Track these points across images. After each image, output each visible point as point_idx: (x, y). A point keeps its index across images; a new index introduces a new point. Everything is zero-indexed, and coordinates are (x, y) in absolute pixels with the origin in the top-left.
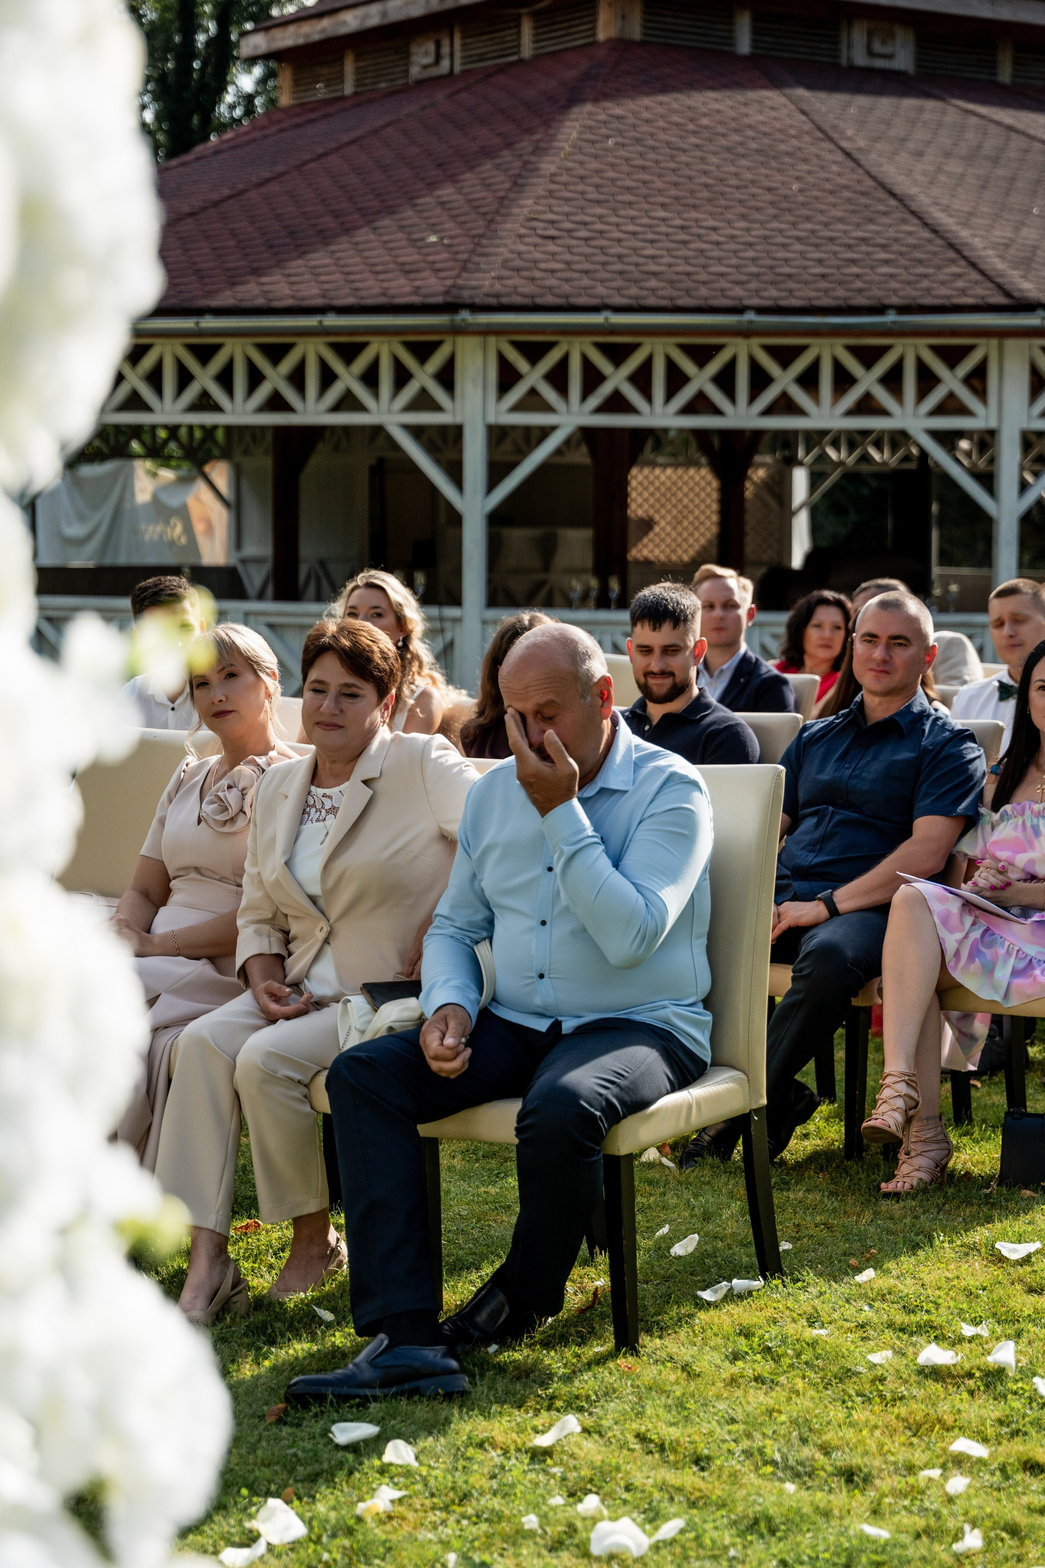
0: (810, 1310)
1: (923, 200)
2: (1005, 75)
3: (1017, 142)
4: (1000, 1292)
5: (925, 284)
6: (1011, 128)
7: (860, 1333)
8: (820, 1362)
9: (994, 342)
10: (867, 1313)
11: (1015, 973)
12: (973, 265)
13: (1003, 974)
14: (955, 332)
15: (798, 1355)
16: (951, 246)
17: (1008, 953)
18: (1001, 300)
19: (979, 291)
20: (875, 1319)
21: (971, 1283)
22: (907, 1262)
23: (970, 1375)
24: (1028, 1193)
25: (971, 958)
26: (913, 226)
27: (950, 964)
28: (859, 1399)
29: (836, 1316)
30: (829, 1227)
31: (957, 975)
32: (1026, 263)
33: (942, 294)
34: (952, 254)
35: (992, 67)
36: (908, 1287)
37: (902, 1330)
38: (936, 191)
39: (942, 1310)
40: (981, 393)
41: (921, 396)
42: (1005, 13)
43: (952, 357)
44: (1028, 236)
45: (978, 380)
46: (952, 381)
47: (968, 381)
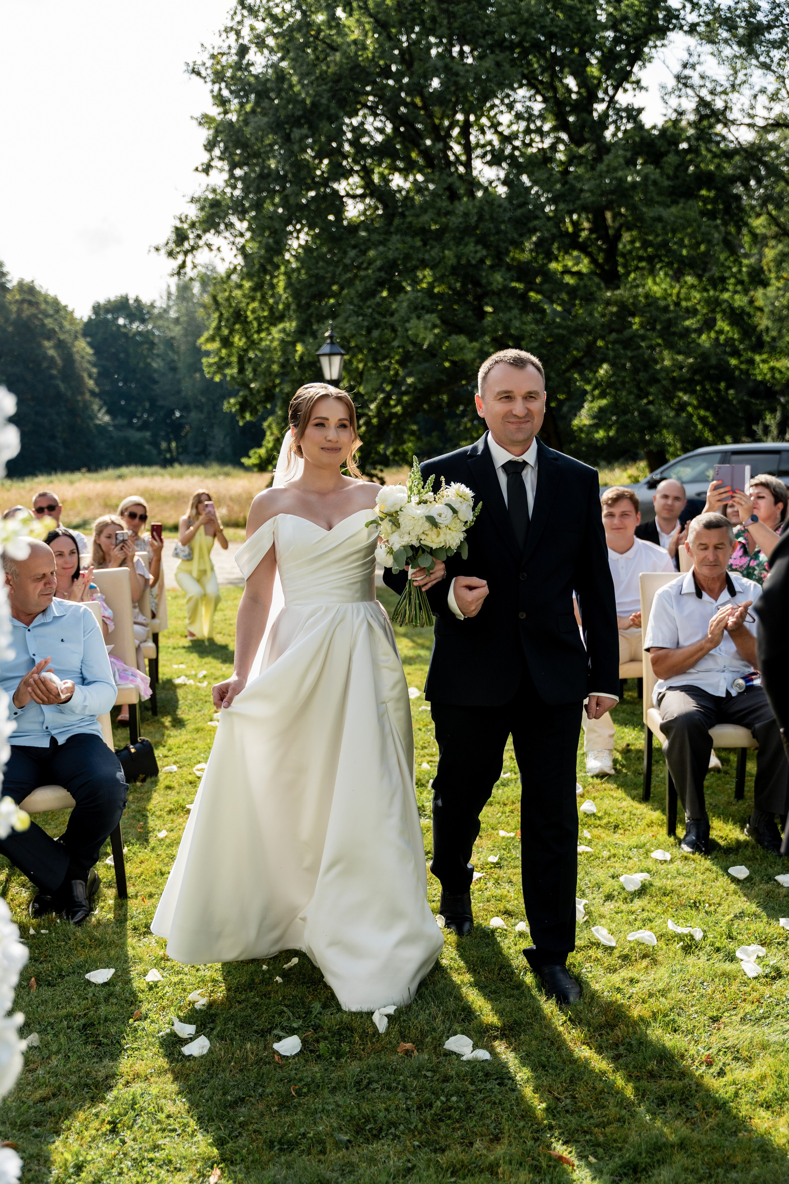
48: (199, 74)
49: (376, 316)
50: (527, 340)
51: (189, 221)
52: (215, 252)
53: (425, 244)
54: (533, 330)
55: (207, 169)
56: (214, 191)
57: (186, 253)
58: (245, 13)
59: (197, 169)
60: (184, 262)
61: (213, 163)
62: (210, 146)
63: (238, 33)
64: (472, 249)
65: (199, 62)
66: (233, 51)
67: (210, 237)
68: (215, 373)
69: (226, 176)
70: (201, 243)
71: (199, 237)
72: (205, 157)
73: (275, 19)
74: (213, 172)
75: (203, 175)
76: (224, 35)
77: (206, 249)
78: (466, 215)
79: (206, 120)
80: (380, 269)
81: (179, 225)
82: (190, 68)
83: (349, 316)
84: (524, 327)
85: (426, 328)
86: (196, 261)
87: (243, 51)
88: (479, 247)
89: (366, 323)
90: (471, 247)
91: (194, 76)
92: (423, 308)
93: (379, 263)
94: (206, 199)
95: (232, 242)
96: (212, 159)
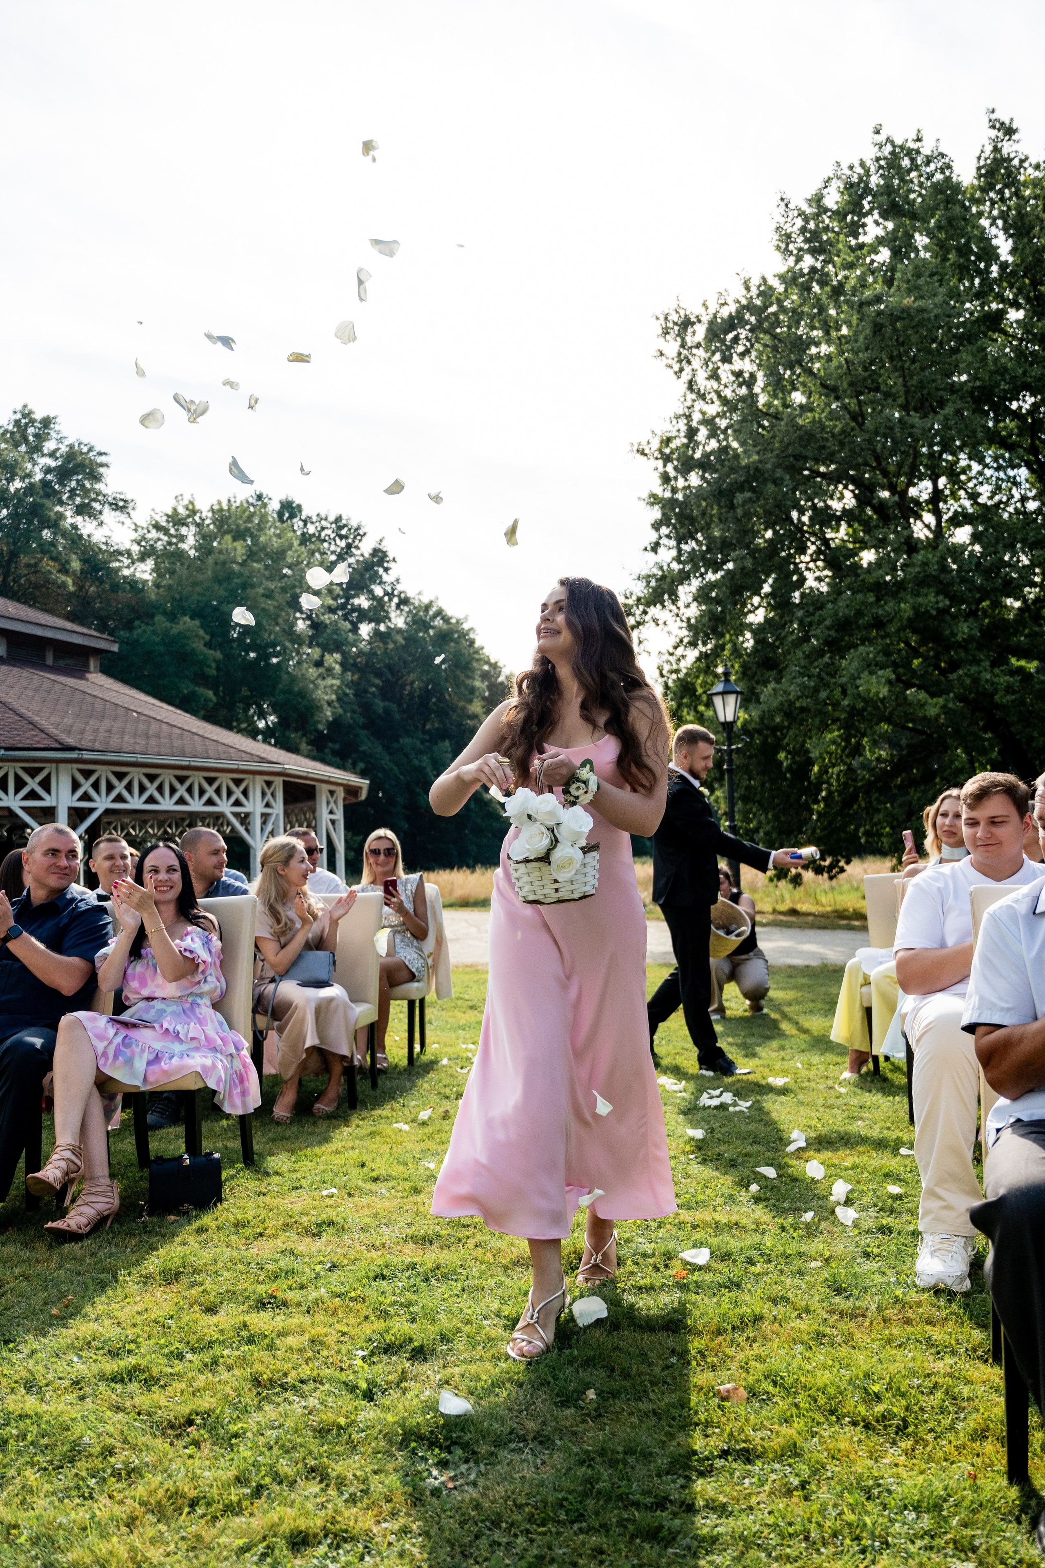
0: (24, 1374)
1: (15, 705)
2: (50, 661)
3: (57, 686)
4: (185, 1318)
5: (18, 738)
6: (54, 681)
7: (77, 1393)
8: (45, 1441)
9: (54, 765)
10: (81, 1368)
11: (149, 1063)
12: (43, 731)
13: (140, 1065)
14: (34, 760)
15: (24, 1437)
16: (31, 723)
17: (143, 1051)
18: (57, 746)
19: (46, 742)
20: (87, 1373)
21: (157, 1313)
22: (101, 1304)
23: (190, 1422)
24: (172, 1218)
25: (116, 1057)
26: (10, 714)
27: (101, 1062)
28: (92, 1482)
29: (50, 1377)
30: (27, 1278)
31: (109, 1071)
32: (68, 732)
33: (27, 743)
34: (31, 726)
35: (44, 658)
36: (109, 1331)
37: (113, 1380)
38: (21, 701)
39: (144, 1349)
40: (48, 791)
41: (17, 791)
42: (49, 634)
43: (33, 773)
44: (68, 721)
45: (46, 784)
46: (33, 784)
47: (40, 784)
48: (643, 453)
49: (824, 675)
50: (1000, 694)
51: (634, 598)
52: (661, 626)
53: (878, 600)
54: (1007, 682)
55: (655, 547)
56: (661, 568)
58: (694, 396)
59: (646, 549)
61: (661, 542)
62: (656, 526)
63: (689, 417)
64: (933, 600)
65: (644, 443)
66: (682, 434)
67: (655, 611)
69: (674, 553)
70: (647, 618)
71: (645, 612)
72: (653, 536)
73: (724, 401)
74: (661, 550)
75: (652, 554)
76: (674, 421)
77: (653, 624)
78: (925, 564)
79: (654, 499)
80: (829, 628)
82: (635, 448)
83: (794, 678)
84: (996, 680)
85: (878, 683)
87: (692, 433)
88: (941, 597)
89: (812, 684)
90: (932, 598)
91: (638, 456)
92: (876, 665)
93: (828, 622)
94: (654, 575)
95: (677, 615)
96: (660, 538)
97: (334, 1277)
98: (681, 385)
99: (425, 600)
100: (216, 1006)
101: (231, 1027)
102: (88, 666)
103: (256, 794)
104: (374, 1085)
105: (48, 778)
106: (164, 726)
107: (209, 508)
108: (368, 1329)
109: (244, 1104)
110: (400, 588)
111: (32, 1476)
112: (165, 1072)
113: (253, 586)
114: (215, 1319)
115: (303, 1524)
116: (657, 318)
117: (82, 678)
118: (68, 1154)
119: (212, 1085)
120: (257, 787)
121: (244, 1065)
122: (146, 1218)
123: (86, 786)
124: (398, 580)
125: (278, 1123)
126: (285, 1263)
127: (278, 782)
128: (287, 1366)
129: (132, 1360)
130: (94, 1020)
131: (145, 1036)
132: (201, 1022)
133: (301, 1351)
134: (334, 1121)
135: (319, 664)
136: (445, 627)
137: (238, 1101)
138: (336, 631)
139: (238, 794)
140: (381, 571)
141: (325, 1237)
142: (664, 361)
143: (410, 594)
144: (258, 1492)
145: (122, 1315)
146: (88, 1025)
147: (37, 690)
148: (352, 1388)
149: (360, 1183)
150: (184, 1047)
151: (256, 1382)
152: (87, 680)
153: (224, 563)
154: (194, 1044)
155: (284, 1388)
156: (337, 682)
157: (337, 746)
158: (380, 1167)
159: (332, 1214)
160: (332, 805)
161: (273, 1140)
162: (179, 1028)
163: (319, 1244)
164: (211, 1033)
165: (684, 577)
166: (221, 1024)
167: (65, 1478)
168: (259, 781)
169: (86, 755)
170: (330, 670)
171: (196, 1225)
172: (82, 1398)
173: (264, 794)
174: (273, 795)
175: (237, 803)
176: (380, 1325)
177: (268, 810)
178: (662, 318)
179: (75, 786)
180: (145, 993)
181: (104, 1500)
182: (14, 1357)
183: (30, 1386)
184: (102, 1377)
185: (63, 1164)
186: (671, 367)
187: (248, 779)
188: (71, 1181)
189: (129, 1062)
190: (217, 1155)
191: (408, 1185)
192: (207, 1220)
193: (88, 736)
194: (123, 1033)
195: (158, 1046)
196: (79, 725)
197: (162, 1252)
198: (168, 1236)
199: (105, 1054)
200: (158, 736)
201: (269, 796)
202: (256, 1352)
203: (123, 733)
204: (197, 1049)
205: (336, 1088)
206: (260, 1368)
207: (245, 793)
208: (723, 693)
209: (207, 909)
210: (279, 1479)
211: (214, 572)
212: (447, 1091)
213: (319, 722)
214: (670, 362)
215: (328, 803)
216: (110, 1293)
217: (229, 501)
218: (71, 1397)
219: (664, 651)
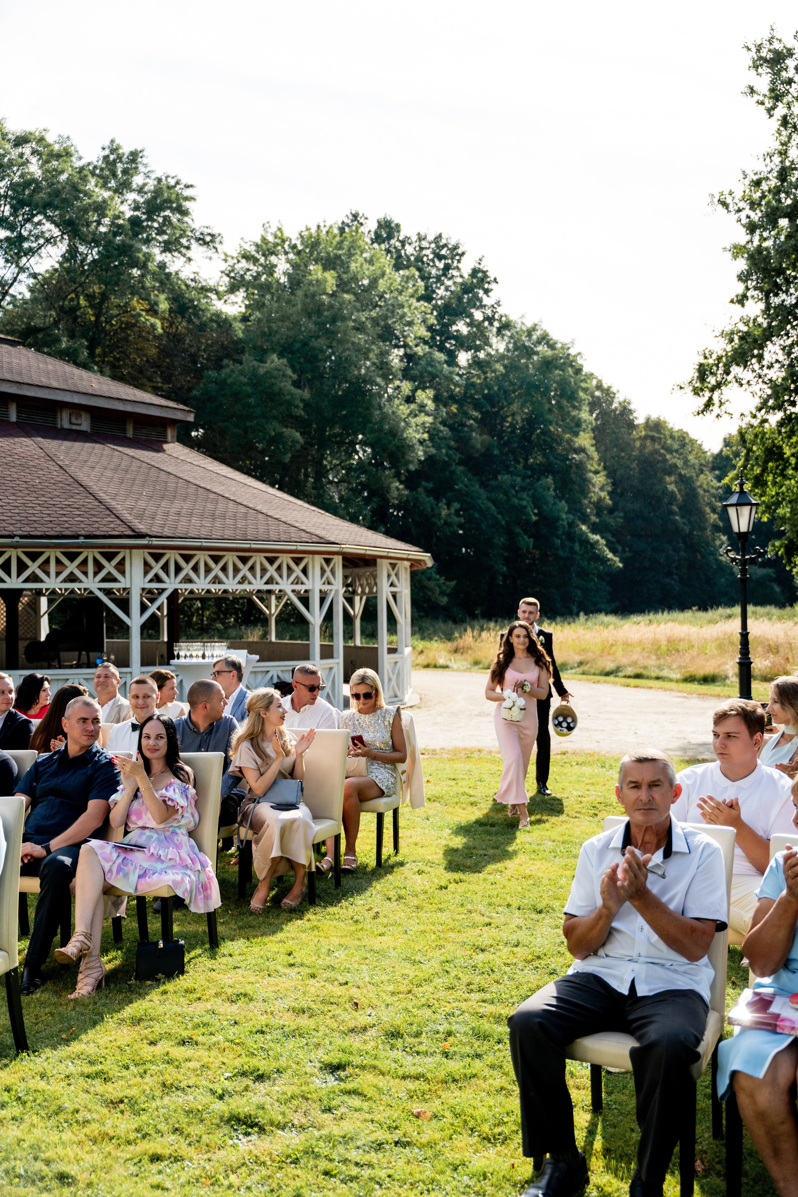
0: (41, 1070)
1: (95, 489)
2: (130, 434)
3: (136, 463)
4: (136, 1047)
5: (96, 525)
6: (133, 457)
7: (67, 1082)
8: (46, 1104)
9: (128, 551)
10: (72, 1069)
11: (140, 877)
12: (118, 517)
13: (133, 878)
14: (110, 546)
15: (35, 1101)
16: (108, 508)
17: (135, 868)
18: (130, 533)
19: (121, 529)
20: (74, 1072)
21: (121, 1042)
22: (91, 1034)
23: (122, 1101)
24: (149, 982)
25: (118, 872)
26: (91, 500)
27: (108, 876)
28: (65, 1125)
29: (54, 1072)
30: (52, 1014)
31: (112, 882)
32: (140, 517)
33: (104, 530)
34: (108, 512)
35: (124, 431)
36: (91, 1050)
37: (88, 1077)
38: (100, 484)
39: (108, 1062)
40: (123, 573)
41: (96, 574)
42: (129, 408)
43: (109, 557)
44: (142, 504)
45: (121, 567)
46: (109, 567)
47: (116, 567)
48: (725, 204)
51: (714, 356)
52: (745, 386)
55: (742, 300)
56: (746, 324)
57: (712, 390)
59: (732, 301)
60: (711, 399)
61: (749, 294)
62: (743, 277)
65: (728, 191)
66: (774, 175)
67: (736, 370)
68: (763, 513)
69: (762, 306)
70: (730, 378)
71: (727, 372)
72: (740, 288)
74: (749, 303)
75: (738, 306)
77: (735, 384)
79: (739, 250)
81: (703, 361)
82: (716, 200)
86: (724, 398)
91: (718, 209)
94: (738, 331)
95: (760, 377)
96: (747, 289)
97: (234, 1030)
98: (775, 123)
99: (529, 324)
100: (191, 834)
101: (201, 849)
102: (165, 436)
103: (315, 571)
104: (338, 884)
105: (122, 563)
106: (231, 505)
107: (297, 235)
108: (237, 1063)
109: (206, 905)
110: (501, 310)
111: (35, 1119)
112: (149, 884)
113: (344, 319)
114: (152, 1048)
115: (159, 1151)
116: (749, 49)
117: (160, 450)
118: (82, 938)
119: (180, 895)
120: (316, 564)
121: (209, 878)
122: (133, 982)
123: (157, 568)
124: (498, 303)
125: (252, 913)
126: (206, 1019)
127: (338, 561)
128: (181, 1077)
129: (100, 1067)
130: (102, 847)
131: (138, 857)
132: (178, 847)
133: (195, 1070)
134: (293, 915)
135: (409, 400)
136: (549, 353)
137: (201, 904)
138: (431, 362)
139: (297, 571)
140: (481, 293)
141: (240, 1003)
142: (756, 97)
143: (514, 317)
144: (144, 1137)
145: (101, 1042)
146: (99, 851)
147: (115, 470)
148: (213, 1092)
149: (279, 968)
150: (164, 866)
151: (164, 1085)
152: (162, 451)
153: (314, 295)
154: (172, 863)
155: (177, 1089)
156: (430, 419)
157: (430, 485)
158: (299, 957)
159: (249, 989)
160: (393, 577)
161: (240, 928)
162: (161, 852)
163: (234, 1008)
164: (184, 855)
165: (769, 334)
166: (192, 847)
167: (53, 1122)
168: (319, 560)
169: (155, 542)
170: (422, 407)
171: (162, 988)
172: (69, 1085)
173: (323, 572)
174: (333, 572)
175: (297, 581)
176: (247, 1060)
177: (326, 588)
178: (754, 49)
179: (147, 567)
180: (140, 823)
181: (70, 1133)
182: (38, 1060)
183: (43, 1076)
184: (82, 1075)
185: (78, 944)
186: (762, 103)
187: (308, 559)
188: (85, 956)
189: (126, 875)
190: (182, 942)
191: (310, 971)
192: (169, 987)
193: (159, 521)
194: (123, 856)
195: (146, 865)
196: (151, 509)
197: (135, 1005)
198: (142, 996)
199: (110, 871)
200: (224, 517)
201: (328, 573)
202: (170, 1068)
203: (191, 515)
204: (173, 867)
205: (299, 889)
206: (167, 1077)
207: (305, 571)
208: (737, 505)
209: (188, 762)
210: (158, 1131)
211: (304, 304)
212: (392, 894)
213: (410, 462)
214: (761, 98)
215: (389, 576)
216: (98, 1028)
217: (319, 227)
218: (63, 1084)
219: (747, 413)
